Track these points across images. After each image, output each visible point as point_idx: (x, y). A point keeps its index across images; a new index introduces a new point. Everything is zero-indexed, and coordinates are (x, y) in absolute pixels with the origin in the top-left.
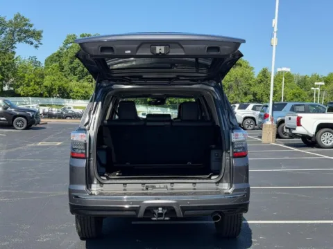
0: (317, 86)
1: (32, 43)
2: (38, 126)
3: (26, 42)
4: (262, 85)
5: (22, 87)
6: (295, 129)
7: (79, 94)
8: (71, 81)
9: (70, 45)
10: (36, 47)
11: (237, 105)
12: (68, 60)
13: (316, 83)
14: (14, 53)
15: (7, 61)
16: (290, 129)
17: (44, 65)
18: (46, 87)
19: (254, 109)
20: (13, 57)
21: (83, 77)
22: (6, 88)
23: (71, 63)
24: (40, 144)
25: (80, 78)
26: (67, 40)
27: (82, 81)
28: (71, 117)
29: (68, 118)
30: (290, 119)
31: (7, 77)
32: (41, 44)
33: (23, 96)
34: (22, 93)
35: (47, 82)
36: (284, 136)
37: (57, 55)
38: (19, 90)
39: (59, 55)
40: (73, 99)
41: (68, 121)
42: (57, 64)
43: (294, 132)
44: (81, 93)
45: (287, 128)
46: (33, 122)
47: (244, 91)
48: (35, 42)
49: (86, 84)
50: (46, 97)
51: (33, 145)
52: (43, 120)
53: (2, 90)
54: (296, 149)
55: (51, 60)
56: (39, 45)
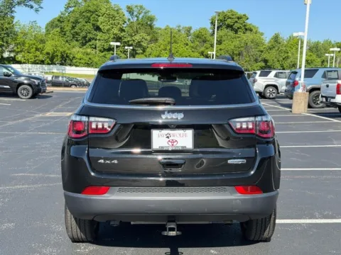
0: (333, 52)
1: (32, 7)
2: (44, 94)
3: (26, 5)
4: (274, 51)
5: (23, 53)
6: (334, 98)
7: (83, 61)
8: (74, 47)
9: (71, 9)
10: (37, 10)
11: (259, 72)
12: (70, 25)
13: (331, 49)
14: (13, 17)
15: (6, 26)
16: (326, 98)
17: (44, 30)
18: (48, 54)
19: (276, 76)
20: (12, 22)
21: (86, 42)
22: (6, 55)
23: (73, 28)
24: (48, 114)
25: (83, 44)
26: (69, 4)
27: (85, 47)
28: (76, 85)
29: (73, 86)
30: (328, 86)
31: (7, 42)
32: (42, 8)
33: (24, 63)
34: (23, 60)
35: (49, 48)
36: (314, 105)
37: (59, 20)
38: (19, 57)
39: (60, 20)
40: (76, 66)
41: (74, 89)
42: (58, 29)
43: (332, 100)
44: (85, 60)
45: (322, 97)
46: (39, 91)
47: (255, 57)
48: (35, 6)
49: (89, 50)
50: (48, 64)
51: (41, 115)
52: (49, 89)
53: (2, 57)
54: (335, 120)
55: (52, 25)
56: (40, 9)
